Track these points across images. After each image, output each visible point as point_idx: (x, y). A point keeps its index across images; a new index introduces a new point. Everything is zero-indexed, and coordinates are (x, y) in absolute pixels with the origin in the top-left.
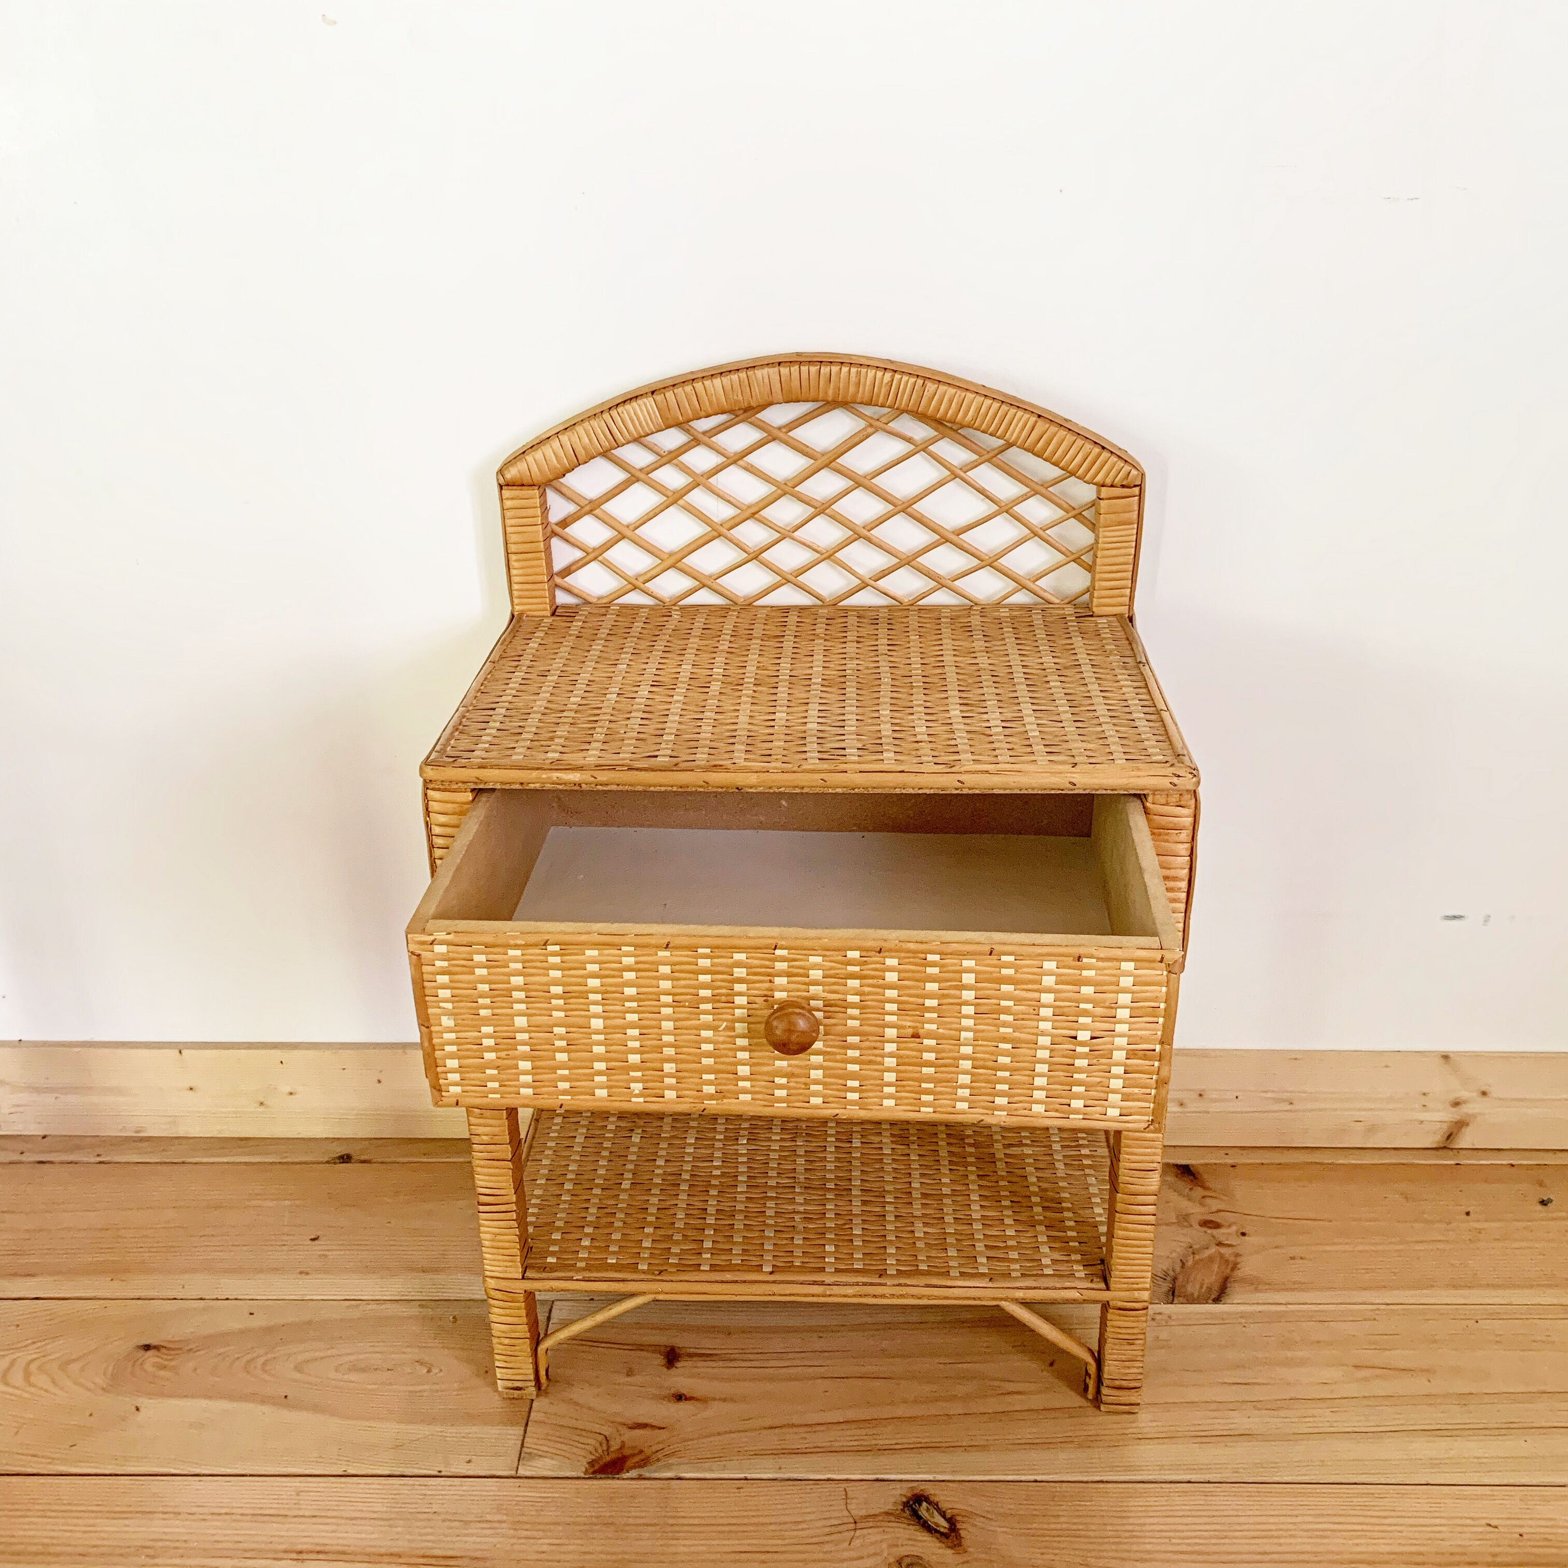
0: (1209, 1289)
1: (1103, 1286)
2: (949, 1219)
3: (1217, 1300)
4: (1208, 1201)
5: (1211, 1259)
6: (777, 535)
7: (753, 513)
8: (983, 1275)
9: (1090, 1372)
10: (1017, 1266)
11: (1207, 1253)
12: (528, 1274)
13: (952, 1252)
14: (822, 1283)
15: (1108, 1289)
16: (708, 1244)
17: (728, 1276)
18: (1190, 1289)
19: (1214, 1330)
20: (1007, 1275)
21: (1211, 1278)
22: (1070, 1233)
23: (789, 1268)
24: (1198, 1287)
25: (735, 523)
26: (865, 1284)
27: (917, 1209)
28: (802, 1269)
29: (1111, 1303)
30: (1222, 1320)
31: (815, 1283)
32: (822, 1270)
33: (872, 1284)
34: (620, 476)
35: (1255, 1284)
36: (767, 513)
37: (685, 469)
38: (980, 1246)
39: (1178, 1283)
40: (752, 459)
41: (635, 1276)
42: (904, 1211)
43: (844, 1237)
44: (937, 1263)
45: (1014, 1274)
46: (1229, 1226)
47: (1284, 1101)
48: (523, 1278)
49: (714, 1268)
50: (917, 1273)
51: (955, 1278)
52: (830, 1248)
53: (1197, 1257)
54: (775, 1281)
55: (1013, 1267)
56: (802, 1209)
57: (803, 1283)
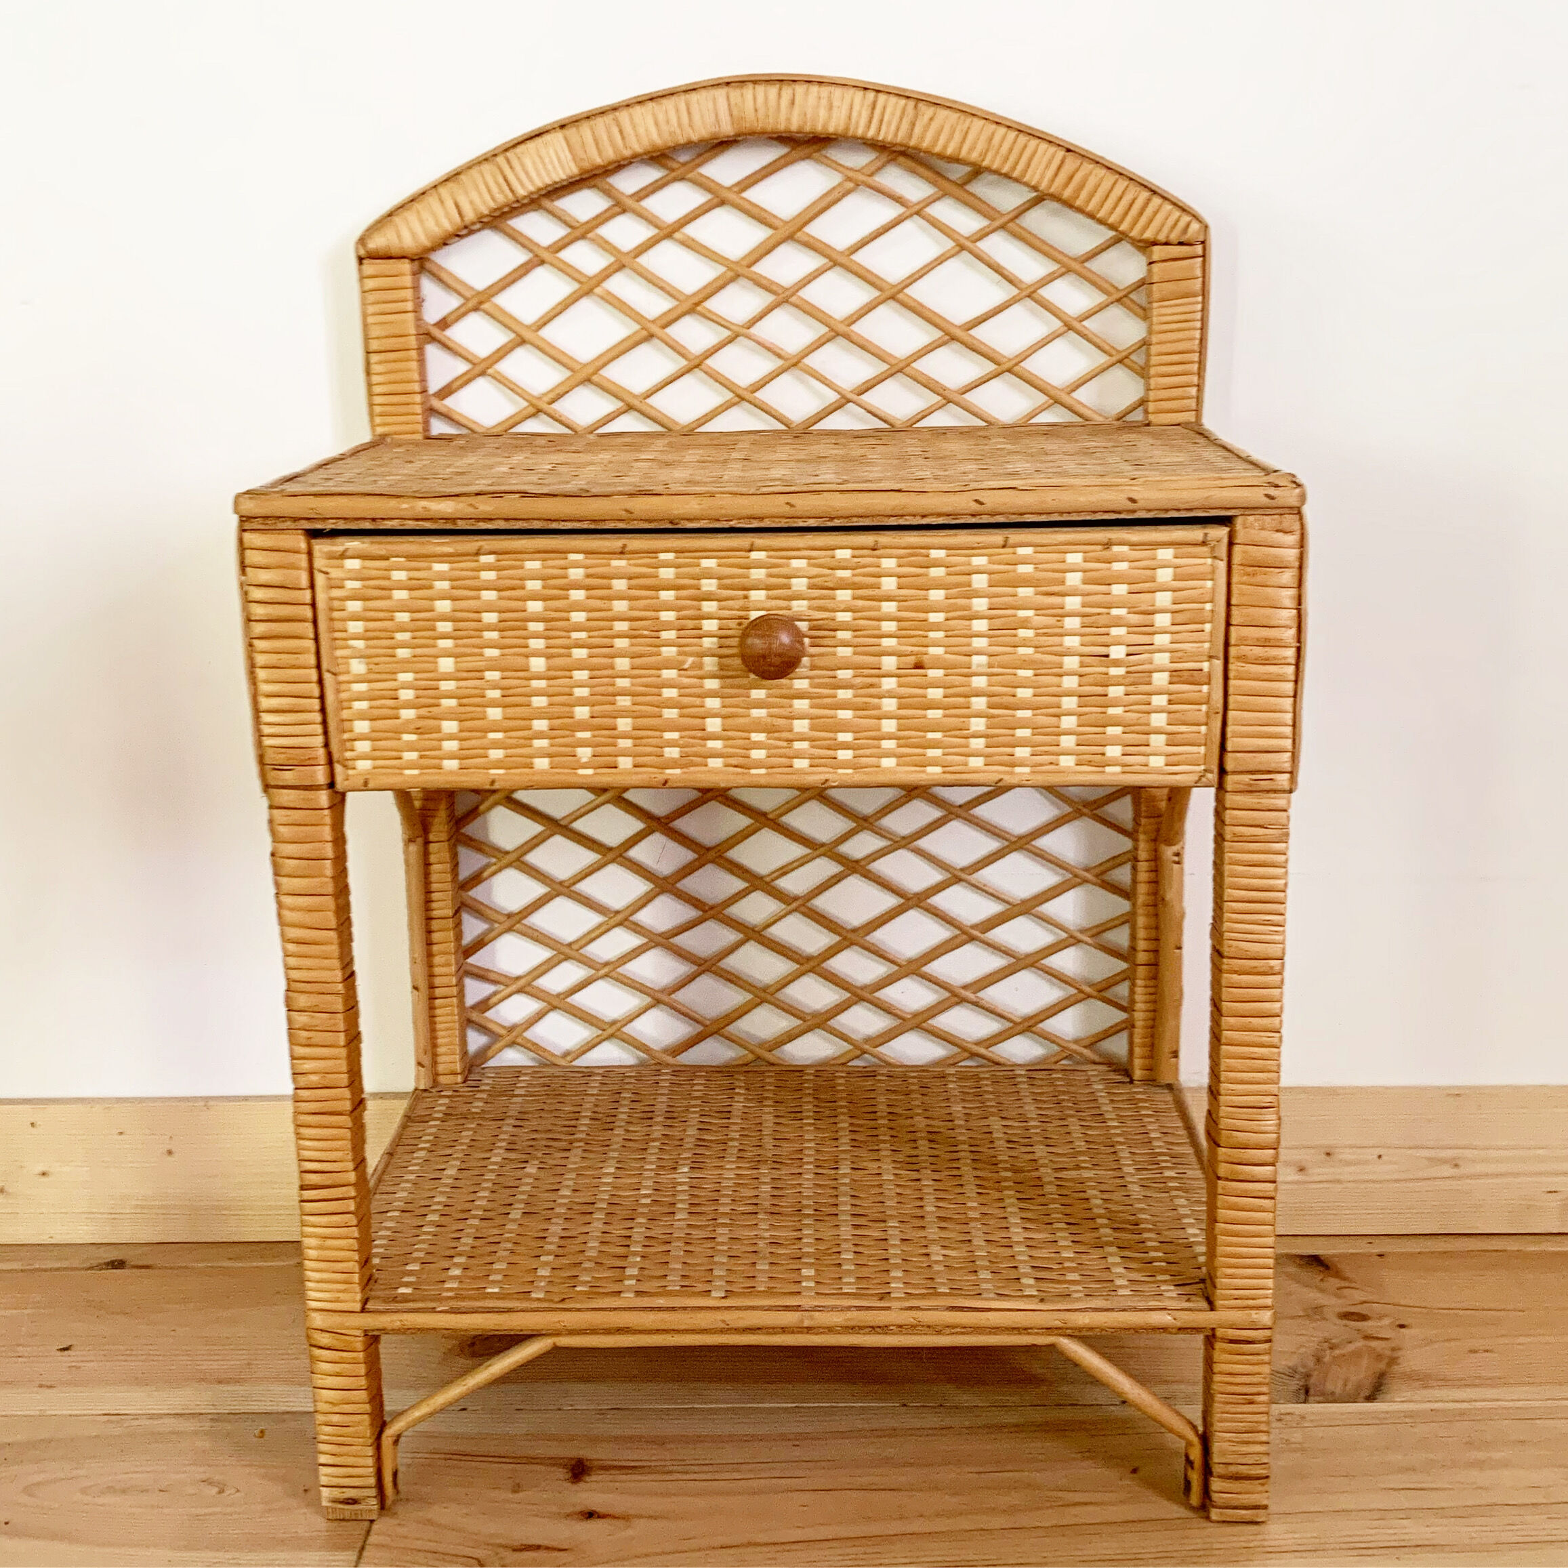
0: (1359, 1387)
1: (1205, 1305)
2: (978, 1241)
3: (1370, 1398)
4: (1346, 1291)
5: (1357, 1354)
6: (726, 333)
7: (694, 306)
8: (1030, 1297)
9: (1192, 1458)
10: (1079, 1288)
11: (1351, 1348)
12: (369, 1306)
13: (984, 1275)
14: (797, 1308)
15: (1212, 1308)
16: (632, 1271)
17: (661, 1302)
18: (1329, 1387)
19: (1371, 1430)
20: (1064, 1297)
21: (1361, 1373)
22: (1153, 1254)
23: (749, 1293)
24: (1340, 1383)
25: (669, 320)
27: (932, 1232)
28: (770, 1292)
29: (1219, 1333)
30: (1380, 1420)
31: (787, 1308)
33: (869, 1308)
35: (1423, 1380)
36: (713, 304)
37: (605, 246)
38: (1025, 1268)
39: (1312, 1381)
40: (691, 230)
41: (525, 1305)
42: (912, 1234)
43: (828, 1257)
44: (963, 1285)
45: (1074, 1296)
46: (1380, 1318)
47: (1444, 1161)
48: (363, 1310)
49: (640, 1295)
50: (935, 1295)
51: (988, 1300)
52: (808, 1273)
53: (1337, 1352)
54: (728, 1308)
55: (1073, 1288)
56: (767, 1234)
57: (769, 1309)
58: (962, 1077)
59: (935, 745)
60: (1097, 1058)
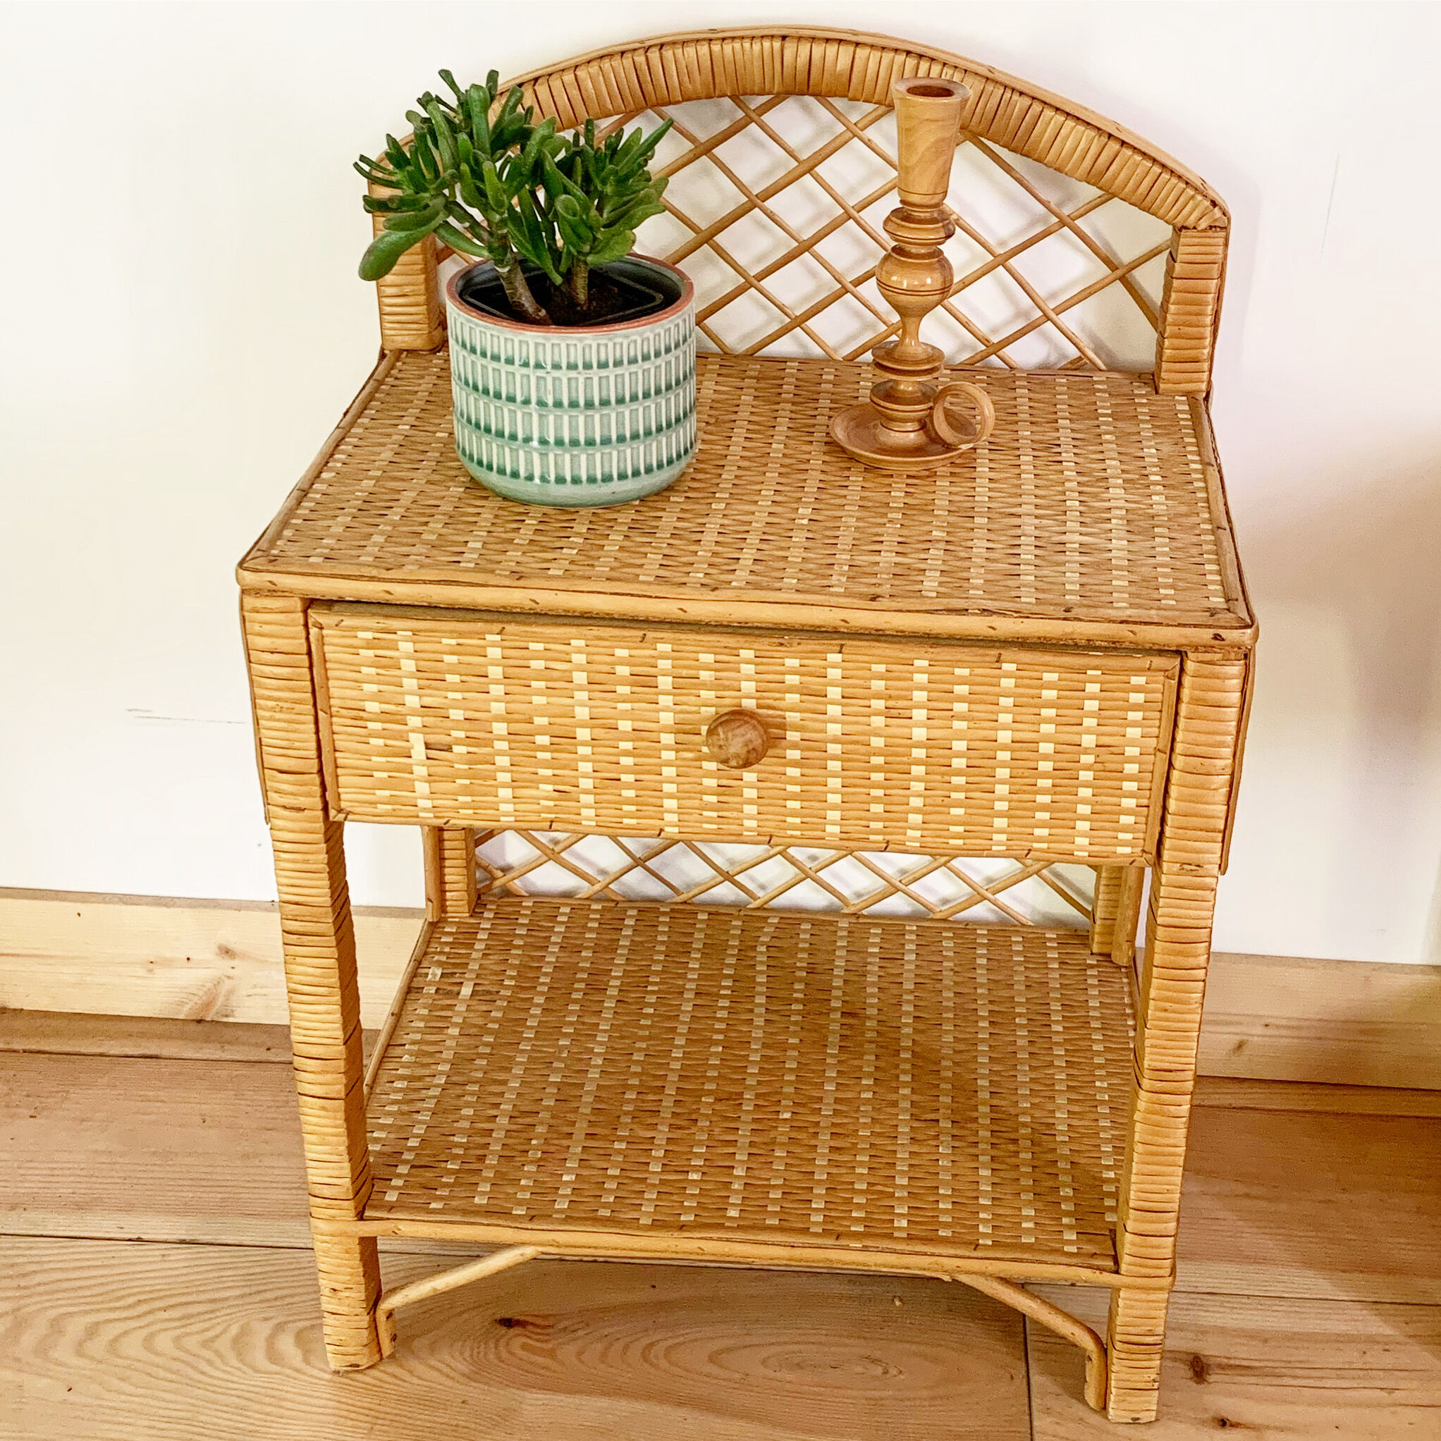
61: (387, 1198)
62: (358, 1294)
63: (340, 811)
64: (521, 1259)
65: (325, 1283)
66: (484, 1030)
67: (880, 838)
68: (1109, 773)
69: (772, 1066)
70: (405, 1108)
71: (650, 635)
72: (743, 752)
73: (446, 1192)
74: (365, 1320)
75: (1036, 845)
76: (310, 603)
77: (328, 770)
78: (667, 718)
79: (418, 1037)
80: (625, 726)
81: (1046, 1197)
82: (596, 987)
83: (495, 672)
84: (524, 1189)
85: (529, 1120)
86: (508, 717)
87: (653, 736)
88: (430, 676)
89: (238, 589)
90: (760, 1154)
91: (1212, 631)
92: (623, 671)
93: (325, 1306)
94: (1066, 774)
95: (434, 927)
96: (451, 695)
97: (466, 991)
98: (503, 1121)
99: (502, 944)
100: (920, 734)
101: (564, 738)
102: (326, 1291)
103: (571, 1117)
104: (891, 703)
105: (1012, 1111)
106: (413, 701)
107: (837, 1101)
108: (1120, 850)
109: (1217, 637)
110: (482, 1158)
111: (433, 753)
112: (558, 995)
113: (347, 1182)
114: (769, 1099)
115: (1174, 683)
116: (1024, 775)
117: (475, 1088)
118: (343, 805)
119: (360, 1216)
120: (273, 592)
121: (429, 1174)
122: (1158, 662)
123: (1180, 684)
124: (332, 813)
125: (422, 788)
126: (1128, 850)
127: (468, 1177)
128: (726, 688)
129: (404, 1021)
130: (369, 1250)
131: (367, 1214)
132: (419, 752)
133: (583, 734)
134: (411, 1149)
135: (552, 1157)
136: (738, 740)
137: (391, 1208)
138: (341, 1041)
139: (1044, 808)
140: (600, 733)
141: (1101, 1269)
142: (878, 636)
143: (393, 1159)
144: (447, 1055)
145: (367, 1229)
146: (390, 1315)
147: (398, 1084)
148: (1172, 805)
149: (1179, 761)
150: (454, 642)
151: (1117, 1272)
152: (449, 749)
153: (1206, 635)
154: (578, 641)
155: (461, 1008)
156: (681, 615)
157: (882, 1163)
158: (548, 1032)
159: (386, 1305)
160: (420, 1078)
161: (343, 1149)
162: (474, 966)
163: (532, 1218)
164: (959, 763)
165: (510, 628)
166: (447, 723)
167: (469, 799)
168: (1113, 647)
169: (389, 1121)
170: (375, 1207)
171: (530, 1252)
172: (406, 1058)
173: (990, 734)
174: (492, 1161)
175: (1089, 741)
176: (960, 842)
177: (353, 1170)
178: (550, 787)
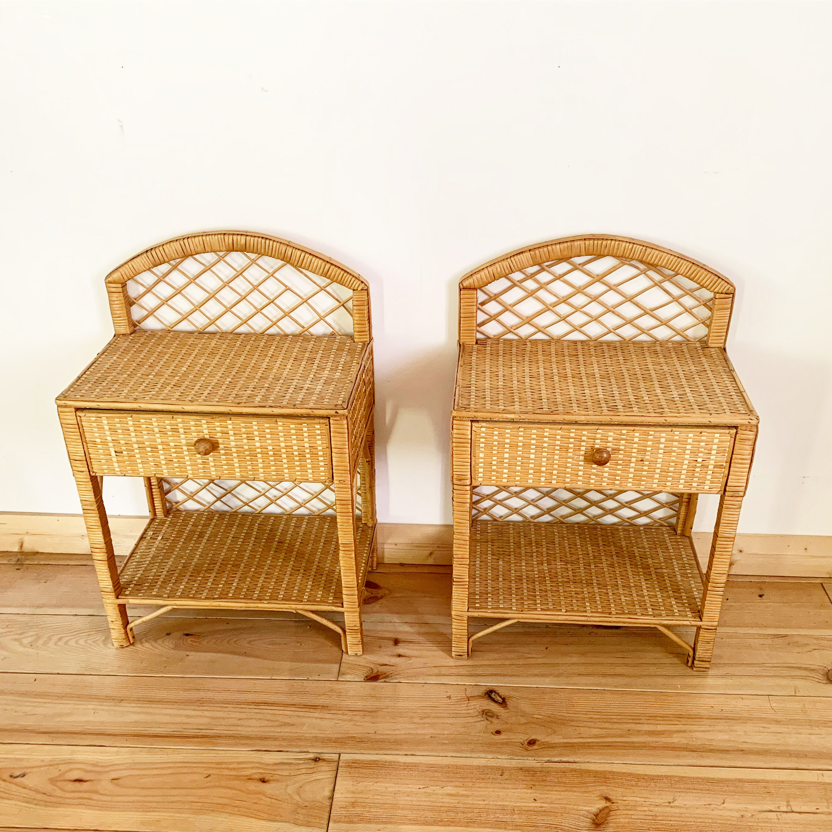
1: (699, 620)
2: (635, 595)
6: (574, 310)
7: (565, 300)
8: (651, 615)
9: (690, 655)
10: (664, 612)
12: (470, 610)
13: (637, 607)
14: (586, 616)
16: (538, 602)
17: (548, 613)
20: (660, 615)
22: (684, 601)
23: (573, 610)
25: (556, 305)
26: (603, 617)
27: (621, 591)
28: (578, 611)
29: (702, 627)
32: (586, 611)
33: (606, 617)
34: (509, 284)
36: (570, 300)
37: (537, 281)
38: (648, 605)
40: (567, 278)
41: (510, 612)
42: (615, 591)
43: (593, 600)
44: (632, 610)
45: (663, 615)
48: (468, 611)
49: (542, 610)
50: (624, 613)
51: (639, 616)
52: (587, 604)
54: (567, 615)
55: (662, 612)
56: (574, 590)
57: (579, 616)
58: (624, 530)
59: (644, 481)
60: (666, 524)
61: (126, 593)
62: (120, 622)
63: (93, 472)
64: (167, 610)
65: (110, 619)
66: (163, 548)
67: (252, 476)
68: (314, 455)
69: (252, 557)
70: (135, 570)
71: (175, 416)
72: (204, 450)
73: (144, 591)
74: (123, 631)
75: (297, 477)
76: (77, 409)
77: (88, 460)
78: (184, 442)
79: (142, 551)
80: (172, 444)
81: (327, 589)
82: (201, 535)
83: (132, 429)
84: (168, 590)
85: (173, 572)
86: (138, 442)
87: (181, 447)
88: (113, 431)
89: (56, 406)
90: (242, 580)
91: (335, 411)
92: (169, 427)
93: (110, 627)
94: (302, 455)
95: (153, 520)
96: (120, 436)
97: (160, 538)
98: (165, 573)
99: (173, 524)
100: (258, 444)
101: (154, 449)
102: (110, 622)
103: (186, 571)
104: (248, 435)
105: (324, 567)
106: (109, 438)
107: (270, 565)
108: (322, 478)
109: (336, 412)
110: (157, 582)
111: (117, 454)
112: (188, 539)
113: (111, 587)
114: (248, 566)
115: (328, 427)
116: (290, 457)
117: (158, 564)
118: (94, 470)
119: (117, 598)
120: (66, 406)
121: (139, 587)
122: (322, 421)
123: (330, 428)
124: (91, 473)
125: (116, 465)
126: (324, 478)
127: (151, 587)
128: (199, 432)
129: (139, 546)
130: (122, 609)
131: (119, 597)
132: (113, 454)
133: (160, 447)
134: (135, 580)
135: (178, 582)
136: (202, 447)
137: (126, 595)
138: (103, 543)
139: (298, 466)
140: (165, 447)
141: (338, 607)
142: (241, 415)
143: (129, 583)
144: (151, 556)
145: (121, 601)
146: (131, 629)
147: (134, 564)
148: (334, 464)
149: (333, 450)
150: (118, 420)
151: (343, 607)
152: (122, 453)
153: (333, 412)
154: (154, 418)
155: (157, 543)
156: (183, 410)
157: (279, 581)
158: (183, 549)
159: (129, 626)
160: (142, 562)
161: (109, 576)
162: (163, 531)
163: (169, 597)
164: (271, 453)
165: (134, 415)
166: (120, 445)
167: (130, 468)
168: (309, 417)
169: (130, 573)
170: (122, 595)
171: (169, 608)
172: (138, 556)
173: (278, 444)
174: (159, 583)
175: (307, 445)
176: (275, 477)
177: (113, 583)
178: (153, 464)
